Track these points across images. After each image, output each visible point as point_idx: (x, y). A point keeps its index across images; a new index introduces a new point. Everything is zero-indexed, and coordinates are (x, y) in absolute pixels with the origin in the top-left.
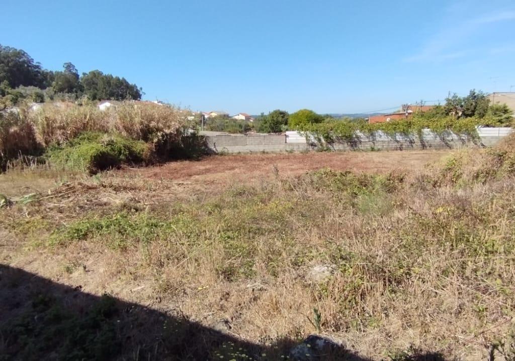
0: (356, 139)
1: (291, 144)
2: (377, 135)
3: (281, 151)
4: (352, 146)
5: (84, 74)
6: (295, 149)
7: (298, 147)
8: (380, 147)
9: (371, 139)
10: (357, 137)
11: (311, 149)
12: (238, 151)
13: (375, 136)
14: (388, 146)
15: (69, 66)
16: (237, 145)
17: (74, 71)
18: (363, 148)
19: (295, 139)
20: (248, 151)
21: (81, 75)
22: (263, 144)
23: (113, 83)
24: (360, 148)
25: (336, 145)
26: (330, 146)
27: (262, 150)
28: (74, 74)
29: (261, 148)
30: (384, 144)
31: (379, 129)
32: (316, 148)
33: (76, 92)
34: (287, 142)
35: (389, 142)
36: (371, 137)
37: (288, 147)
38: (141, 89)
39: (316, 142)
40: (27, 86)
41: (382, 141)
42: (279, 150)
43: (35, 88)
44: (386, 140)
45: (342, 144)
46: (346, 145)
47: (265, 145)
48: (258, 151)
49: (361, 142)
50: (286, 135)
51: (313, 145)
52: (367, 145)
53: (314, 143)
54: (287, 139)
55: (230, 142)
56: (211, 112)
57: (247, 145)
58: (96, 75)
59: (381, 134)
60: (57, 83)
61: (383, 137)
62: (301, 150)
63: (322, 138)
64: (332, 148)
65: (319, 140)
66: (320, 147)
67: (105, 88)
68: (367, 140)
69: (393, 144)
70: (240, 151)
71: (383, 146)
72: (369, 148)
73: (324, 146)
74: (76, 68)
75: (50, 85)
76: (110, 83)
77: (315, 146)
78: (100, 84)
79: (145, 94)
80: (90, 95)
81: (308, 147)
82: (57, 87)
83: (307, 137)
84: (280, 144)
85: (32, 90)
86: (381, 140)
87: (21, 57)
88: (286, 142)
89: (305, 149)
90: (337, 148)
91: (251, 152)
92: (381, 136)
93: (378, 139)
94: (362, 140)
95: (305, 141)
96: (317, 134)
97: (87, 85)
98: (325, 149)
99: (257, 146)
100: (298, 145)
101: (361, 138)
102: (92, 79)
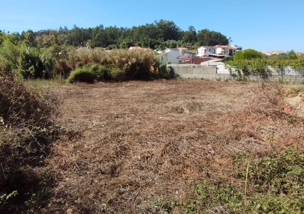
0: (268, 73)
1: (220, 74)
2: (286, 70)
3: (213, 79)
4: (264, 78)
5: (199, 31)
6: (222, 78)
7: (224, 77)
8: (287, 80)
9: (280, 74)
10: (269, 71)
11: (232, 79)
12: (188, 77)
13: (284, 71)
14: (296, 80)
15: (191, 28)
16: (188, 73)
17: (194, 31)
18: (272, 80)
19: (222, 70)
20: (194, 77)
21: (197, 32)
22: (202, 73)
23: (213, 36)
24: (270, 80)
25: (251, 76)
26: (246, 77)
27: (201, 77)
28: (193, 32)
29: (201, 76)
30: (292, 78)
31: (288, 65)
32: (236, 78)
33: (193, 42)
34: (218, 72)
35: (296, 77)
36: (280, 72)
37: (217, 76)
38: (230, 38)
39: (237, 73)
40: (170, 40)
41: (290, 76)
42: (211, 78)
43: (174, 40)
44: (294, 74)
45: (256, 76)
46: (259, 77)
47: (203, 74)
48: (199, 77)
49: (271, 75)
50: (217, 68)
51: (234, 75)
52: (276, 79)
53: (235, 74)
54: (217, 70)
55: (184, 71)
56: (273, 52)
57: (193, 73)
58: (204, 31)
59: (289, 69)
60: (185, 37)
61: (291, 72)
62: (226, 79)
63: (241, 71)
64: (248, 79)
65: (239, 72)
66: (239, 77)
67: (208, 39)
68: (277, 74)
69: (301, 79)
70: (189, 77)
71: (291, 80)
72: (278, 80)
73: (242, 77)
74: (195, 28)
75: (182, 39)
76: (211, 36)
77: (236, 76)
78: (206, 37)
79: (232, 41)
80: (200, 43)
81: (231, 77)
82: (185, 40)
83: (230, 69)
84: (213, 74)
85: (172, 41)
86: (289, 74)
87: (171, 25)
88: (216, 73)
89: (228, 78)
90: (252, 79)
91: (195, 78)
92: (289, 71)
93: (287, 73)
94: (273, 74)
95: (229, 73)
96: (238, 68)
97: (199, 37)
98: (243, 79)
99: (199, 74)
100: (224, 75)
101: (272, 72)
102: (202, 34)
